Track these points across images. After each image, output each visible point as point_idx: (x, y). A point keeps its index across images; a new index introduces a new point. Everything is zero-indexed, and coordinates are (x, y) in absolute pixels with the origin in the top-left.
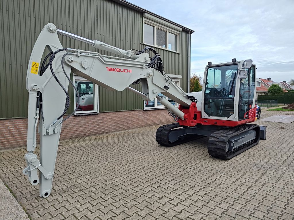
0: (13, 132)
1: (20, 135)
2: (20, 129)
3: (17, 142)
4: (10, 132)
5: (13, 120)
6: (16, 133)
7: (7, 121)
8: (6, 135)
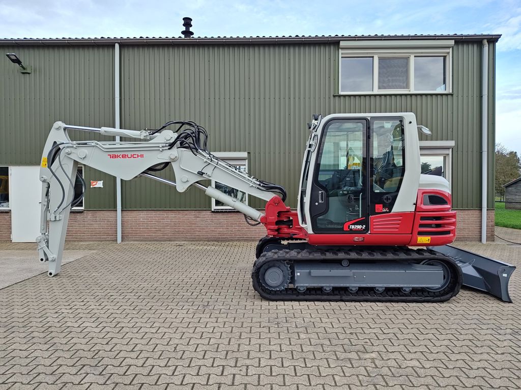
0: (145, 224)
1: (151, 228)
2: (151, 221)
3: (148, 235)
4: (142, 224)
5: (145, 211)
6: (148, 226)
7: (140, 212)
8: (139, 226)
